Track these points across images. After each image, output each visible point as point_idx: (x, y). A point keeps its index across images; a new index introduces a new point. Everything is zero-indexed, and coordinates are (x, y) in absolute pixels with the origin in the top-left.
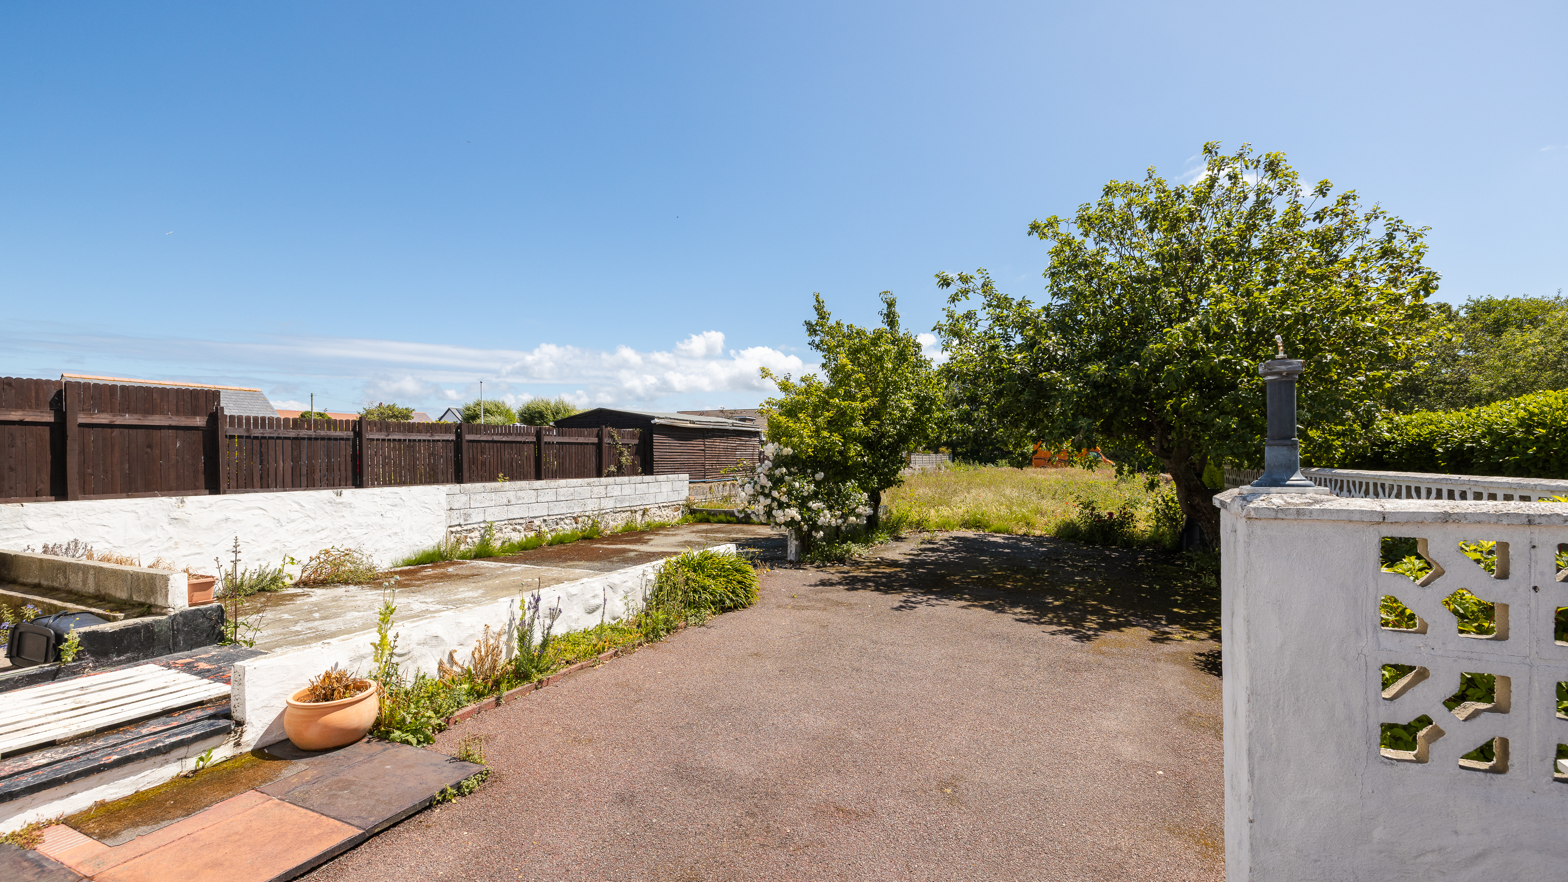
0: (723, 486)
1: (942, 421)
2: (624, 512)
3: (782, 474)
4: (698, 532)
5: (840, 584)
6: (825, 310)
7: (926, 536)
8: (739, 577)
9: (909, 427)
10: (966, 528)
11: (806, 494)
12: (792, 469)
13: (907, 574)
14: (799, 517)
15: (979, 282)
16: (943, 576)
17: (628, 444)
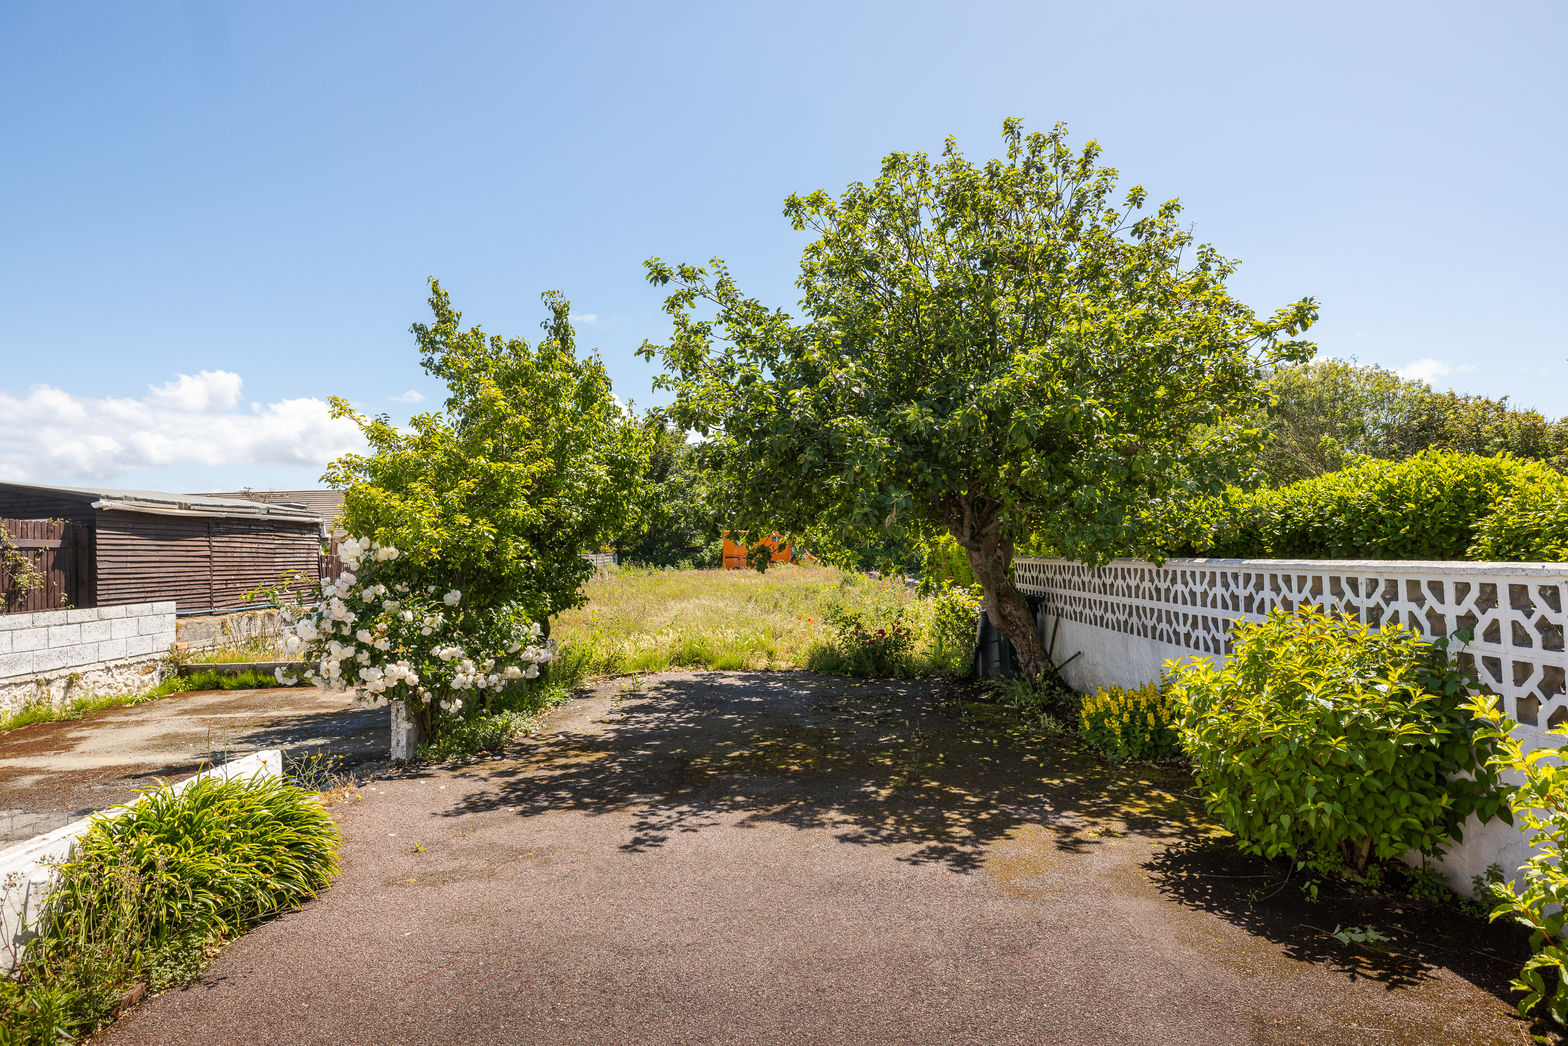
0: (250, 619)
1: (644, 501)
2: (17, 685)
3: (377, 597)
4: (195, 711)
5: (505, 801)
6: (450, 307)
7: (627, 684)
8: (289, 833)
9: (599, 510)
10: (680, 665)
11: (427, 632)
12: (398, 587)
13: (621, 764)
14: (415, 679)
15: (710, 282)
16: (683, 761)
17: (36, 549)
